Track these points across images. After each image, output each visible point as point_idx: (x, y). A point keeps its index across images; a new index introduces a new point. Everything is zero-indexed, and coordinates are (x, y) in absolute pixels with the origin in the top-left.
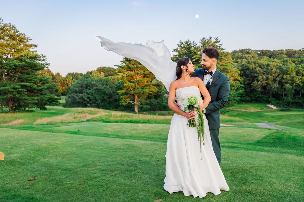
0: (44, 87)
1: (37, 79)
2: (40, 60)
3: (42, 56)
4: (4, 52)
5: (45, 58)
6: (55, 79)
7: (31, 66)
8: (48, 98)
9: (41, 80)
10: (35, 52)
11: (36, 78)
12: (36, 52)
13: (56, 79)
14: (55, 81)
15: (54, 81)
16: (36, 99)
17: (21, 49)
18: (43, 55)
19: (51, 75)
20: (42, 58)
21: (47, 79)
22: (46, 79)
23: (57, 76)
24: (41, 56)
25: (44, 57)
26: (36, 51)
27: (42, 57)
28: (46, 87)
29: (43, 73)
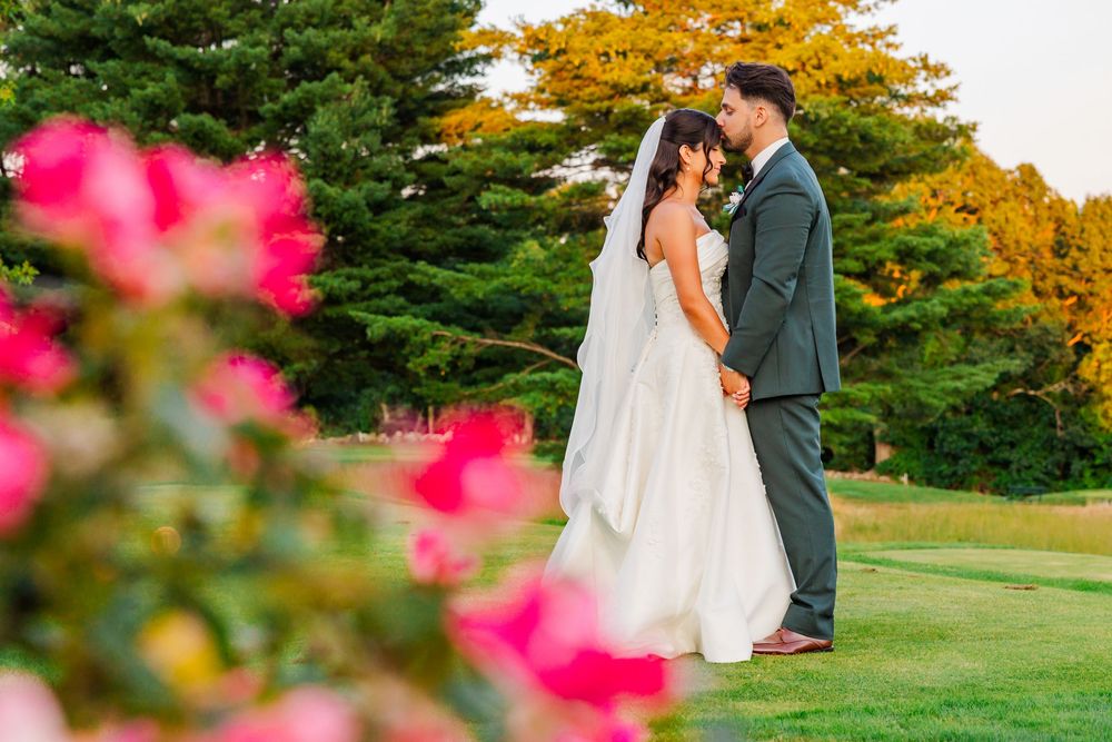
0: (927, 306)
1: (883, 243)
2: (908, 100)
3: (926, 67)
4: (668, 45)
5: (943, 84)
6: (1074, 253)
7: (838, 147)
8: (957, 391)
9: (906, 256)
10: (881, 35)
11: (875, 238)
12: (891, 39)
13: (1080, 249)
14: (1075, 268)
15: (1068, 262)
16: (867, 395)
17: (780, 22)
18: (932, 62)
19: (1045, 214)
20: (923, 85)
21: (953, 243)
22: (942, 244)
23: (1087, 225)
24: (915, 71)
25: (938, 71)
26: (891, 30)
27: (923, 74)
28: (943, 311)
29: (987, 201)
